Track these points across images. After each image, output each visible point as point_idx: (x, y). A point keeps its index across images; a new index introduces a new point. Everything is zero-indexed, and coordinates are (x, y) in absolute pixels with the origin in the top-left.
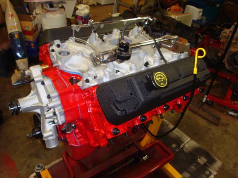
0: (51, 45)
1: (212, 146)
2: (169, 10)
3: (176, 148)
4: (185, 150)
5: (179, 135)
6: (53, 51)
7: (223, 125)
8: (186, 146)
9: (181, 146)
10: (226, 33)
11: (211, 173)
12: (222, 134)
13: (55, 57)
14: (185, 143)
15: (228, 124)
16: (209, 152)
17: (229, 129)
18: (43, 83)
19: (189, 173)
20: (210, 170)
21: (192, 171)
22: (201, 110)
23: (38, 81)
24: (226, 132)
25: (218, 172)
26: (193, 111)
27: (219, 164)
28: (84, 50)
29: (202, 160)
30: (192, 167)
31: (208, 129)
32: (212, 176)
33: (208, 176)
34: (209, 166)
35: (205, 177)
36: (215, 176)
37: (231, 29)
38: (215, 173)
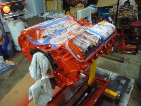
1: (125, 72)
2: (77, 7)
3: (107, 80)
4: (112, 79)
5: (106, 72)
8: (112, 77)
9: (109, 78)
11: (131, 87)
12: (128, 65)
14: (111, 75)
15: (129, 59)
16: (125, 76)
17: (130, 61)
20: (130, 85)
21: (120, 89)
22: (112, 56)
24: (129, 63)
25: (134, 85)
26: (108, 58)
27: (133, 81)
29: (123, 82)
30: (120, 87)
31: (120, 64)
32: (132, 88)
33: (130, 89)
34: (128, 84)
35: (129, 90)
36: (134, 87)
37: (113, 8)
38: (133, 86)
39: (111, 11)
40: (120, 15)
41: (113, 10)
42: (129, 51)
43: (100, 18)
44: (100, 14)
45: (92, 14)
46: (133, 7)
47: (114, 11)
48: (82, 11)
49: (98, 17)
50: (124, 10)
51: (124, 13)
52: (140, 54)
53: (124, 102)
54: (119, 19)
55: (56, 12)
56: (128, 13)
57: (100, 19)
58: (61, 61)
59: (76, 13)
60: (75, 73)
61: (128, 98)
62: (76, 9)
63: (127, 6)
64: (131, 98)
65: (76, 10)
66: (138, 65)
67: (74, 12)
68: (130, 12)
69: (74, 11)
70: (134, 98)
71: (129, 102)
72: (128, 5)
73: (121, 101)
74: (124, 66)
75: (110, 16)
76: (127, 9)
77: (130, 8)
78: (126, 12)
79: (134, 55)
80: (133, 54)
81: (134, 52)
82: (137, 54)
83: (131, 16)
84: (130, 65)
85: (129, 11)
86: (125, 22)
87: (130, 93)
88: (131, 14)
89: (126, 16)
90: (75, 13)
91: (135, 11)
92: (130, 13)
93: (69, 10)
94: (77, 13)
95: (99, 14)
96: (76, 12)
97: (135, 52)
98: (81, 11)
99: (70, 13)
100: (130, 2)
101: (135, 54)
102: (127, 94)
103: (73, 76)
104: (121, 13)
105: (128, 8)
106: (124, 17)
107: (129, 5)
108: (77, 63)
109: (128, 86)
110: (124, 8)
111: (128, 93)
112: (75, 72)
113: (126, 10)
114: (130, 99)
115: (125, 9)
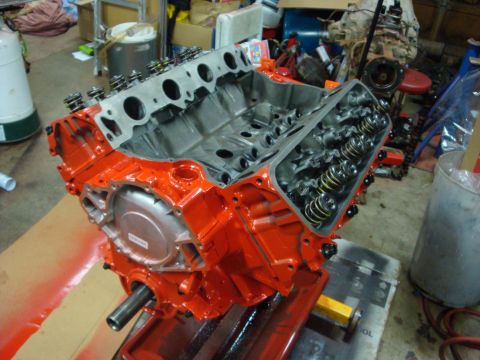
1: (371, 237)
2: (218, 1)
7: (374, 195)
10: (337, 28)
11: (389, 285)
12: (379, 213)
15: (380, 192)
16: (371, 249)
17: (385, 201)
19: (355, 295)
20: (385, 280)
21: (358, 292)
24: (382, 206)
25: (398, 279)
27: (394, 265)
29: (366, 267)
30: (356, 285)
32: (393, 290)
33: (387, 291)
34: (381, 275)
35: (383, 295)
36: (397, 287)
37: (343, 21)
38: (394, 282)
39: (336, 32)
41: (340, 29)
42: (380, 167)
43: (288, 45)
44: (291, 33)
45: (265, 30)
46: (407, 26)
47: (346, 31)
48: (235, 18)
49: (280, 41)
50: (383, 35)
51: (383, 44)
52: (412, 177)
53: (369, 333)
55: (140, 8)
56: (395, 47)
57: (288, 50)
58: (237, 225)
59: (212, 23)
60: (291, 269)
61: (383, 322)
62: (213, 9)
63: (392, 23)
64: (392, 319)
65: (214, 12)
66: (407, 215)
67: (206, 16)
68: (399, 43)
69: (207, 13)
70: (399, 321)
71: (385, 332)
72: (394, 19)
73: (363, 331)
74: (365, 216)
75: (320, 43)
76: (393, 32)
77: (400, 30)
78: (389, 43)
79: (397, 182)
80: (392, 176)
81: (396, 172)
82: (405, 179)
83: (401, 57)
84: (386, 213)
85: (397, 39)
86: (384, 76)
87: (387, 306)
88: (403, 51)
89: (388, 54)
90: (207, 19)
91: (411, 38)
92: (401, 47)
93: (188, 8)
94: (215, 21)
95: (287, 33)
96: (215, 18)
97: (401, 173)
98: (231, 15)
99: (189, 18)
100: (401, 9)
101: (399, 178)
102: (377, 309)
103: (277, 279)
105: (396, 29)
106: (383, 58)
107: (398, 21)
108: (306, 240)
109: (381, 281)
110: (382, 28)
111: (382, 304)
112: (290, 266)
113: (389, 35)
114: (387, 324)
115: (386, 30)
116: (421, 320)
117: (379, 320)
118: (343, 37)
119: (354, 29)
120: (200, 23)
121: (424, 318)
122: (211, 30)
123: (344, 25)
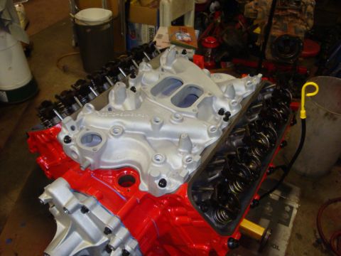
0: (59, 130)
6: (68, 140)
10: (251, 8)
11: (292, 208)
13: (77, 151)
18: (85, 210)
19: (267, 217)
20: (290, 204)
21: (269, 214)
23: (75, 209)
25: (299, 203)
28: (122, 123)
29: (276, 195)
30: (268, 209)
32: (295, 212)
33: (290, 213)
34: (286, 200)
35: (288, 216)
36: (298, 209)
38: (296, 206)
39: (250, 10)
40: (275, 26)
41: (254, 7)
43: (214, 16)
45: (197, 5)
46: (306, 5)
47: (258, 9)
49: (208, 13)
50: (287, 16)
51: (287, 22)
53: (277, 248)
54: (274, 37)
56: (296, 24)
57: (215, 20)
59: (156, 5)
61: (287, 238)
63: (294, 5)
64: (294, 236)
70: (299, 237)
71: (289, 246)
73: (273, 245)
76: (295, 13)
77: (300, 11)
78: (292, 21)
83: (301, 32)
85: (298, 18)
86: (288, 49)
87: (291, 225)
88: (303, 27)
89: (292, 32)
90: (153, 2)
91: (309, 14)
92: (301, 24)
94: (159, 4)
102: (283, 227)
104: (278, 23)
105: (297, 10)
106: (287, 35)
107: (299, 3)
109: (286, 205)
110: (286, 10)
111: (287, 224)
113: (292, 15)
114: (290, 240)
115: (290, 11)
116: (316, 236)
117: (284, 236)
118: (256, 14)
119: (265, 8)
120: (148, 5)
121: (317, 234)
122: (156, 10)
123: (256, 4)
